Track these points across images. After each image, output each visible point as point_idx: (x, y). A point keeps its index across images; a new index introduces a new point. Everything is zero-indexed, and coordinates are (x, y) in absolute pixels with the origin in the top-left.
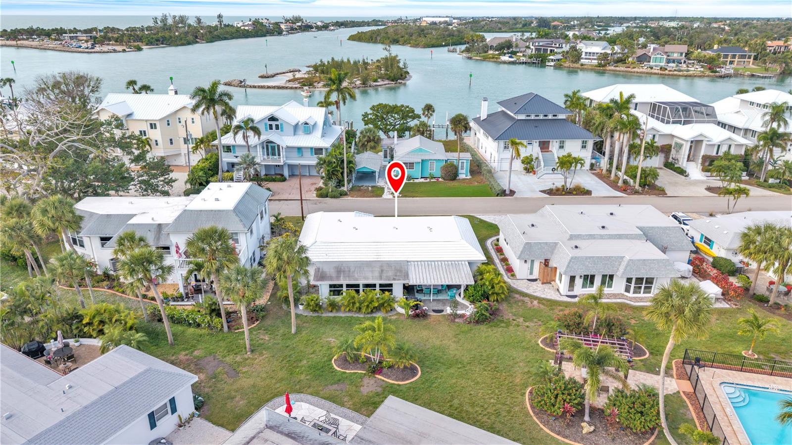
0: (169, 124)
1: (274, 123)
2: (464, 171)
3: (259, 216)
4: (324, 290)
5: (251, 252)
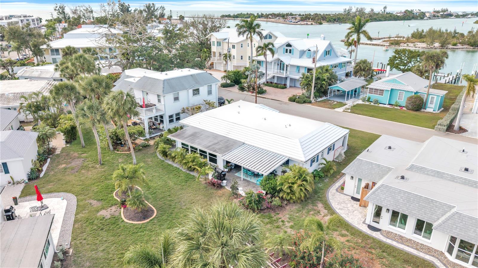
0: (242, 47)
1: (289, 48)
2: (433, 106)
3: (191, 91)
4: (179, 145)
5: (173, 112)
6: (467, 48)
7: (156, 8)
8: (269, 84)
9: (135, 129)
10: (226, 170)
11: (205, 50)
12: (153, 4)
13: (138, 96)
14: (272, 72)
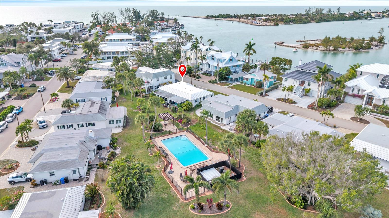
3: (163, 78)
4: (157, 96)
5: (156, 85)
6: (351, 51)
7: (158, 13)
8: (204, 74)
9: (143, 90)
10: (170, 103)
11: (178, 55)
12: (156, 10)
13: (144, 79)
14: (206, 68)
